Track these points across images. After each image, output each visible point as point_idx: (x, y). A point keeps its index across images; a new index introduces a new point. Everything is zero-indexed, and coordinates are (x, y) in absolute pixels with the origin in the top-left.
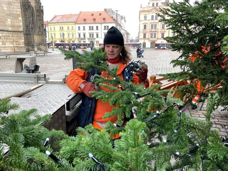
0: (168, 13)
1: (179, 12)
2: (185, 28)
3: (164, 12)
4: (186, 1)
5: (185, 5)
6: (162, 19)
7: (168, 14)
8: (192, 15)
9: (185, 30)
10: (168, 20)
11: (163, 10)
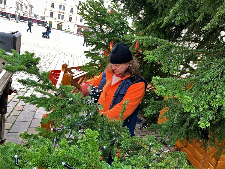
0: (86, 8)
1: (95, 11)
2: (99, 27)
3: (83, 6)
4: (101, 2)
5: (100, 5)
6: (81, 12)
7: (87, 10)
8: (105, 16)
9: (99, 28)
10: (86, 15)
11: (82, 4)
